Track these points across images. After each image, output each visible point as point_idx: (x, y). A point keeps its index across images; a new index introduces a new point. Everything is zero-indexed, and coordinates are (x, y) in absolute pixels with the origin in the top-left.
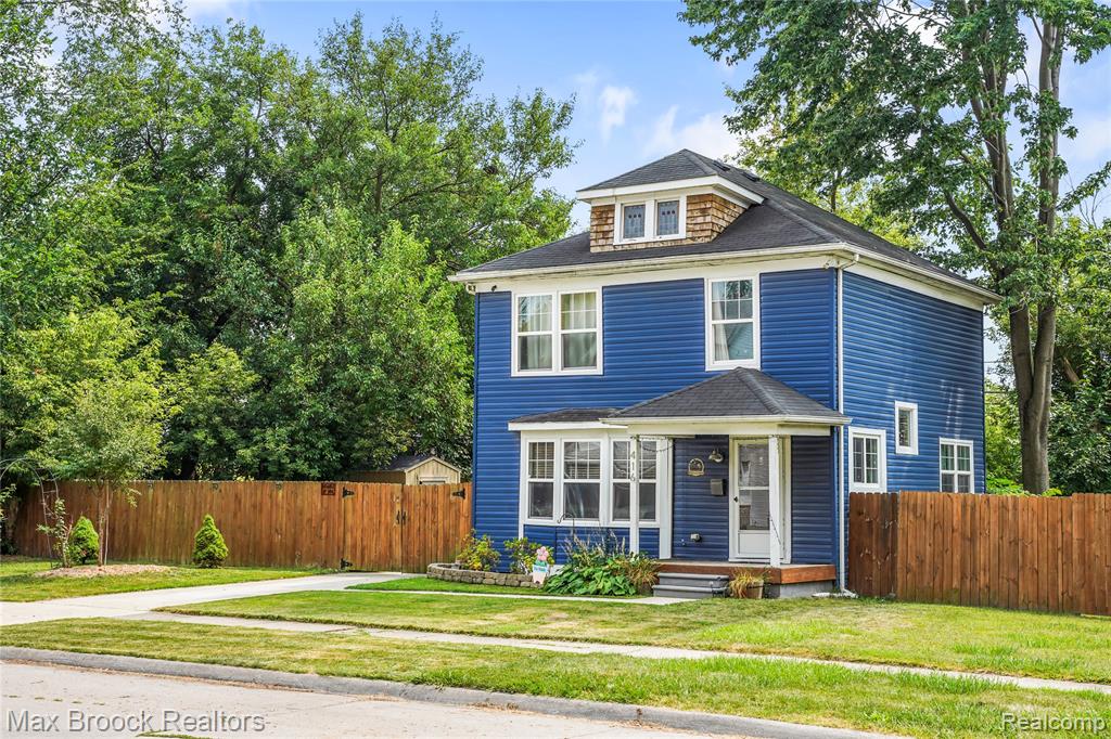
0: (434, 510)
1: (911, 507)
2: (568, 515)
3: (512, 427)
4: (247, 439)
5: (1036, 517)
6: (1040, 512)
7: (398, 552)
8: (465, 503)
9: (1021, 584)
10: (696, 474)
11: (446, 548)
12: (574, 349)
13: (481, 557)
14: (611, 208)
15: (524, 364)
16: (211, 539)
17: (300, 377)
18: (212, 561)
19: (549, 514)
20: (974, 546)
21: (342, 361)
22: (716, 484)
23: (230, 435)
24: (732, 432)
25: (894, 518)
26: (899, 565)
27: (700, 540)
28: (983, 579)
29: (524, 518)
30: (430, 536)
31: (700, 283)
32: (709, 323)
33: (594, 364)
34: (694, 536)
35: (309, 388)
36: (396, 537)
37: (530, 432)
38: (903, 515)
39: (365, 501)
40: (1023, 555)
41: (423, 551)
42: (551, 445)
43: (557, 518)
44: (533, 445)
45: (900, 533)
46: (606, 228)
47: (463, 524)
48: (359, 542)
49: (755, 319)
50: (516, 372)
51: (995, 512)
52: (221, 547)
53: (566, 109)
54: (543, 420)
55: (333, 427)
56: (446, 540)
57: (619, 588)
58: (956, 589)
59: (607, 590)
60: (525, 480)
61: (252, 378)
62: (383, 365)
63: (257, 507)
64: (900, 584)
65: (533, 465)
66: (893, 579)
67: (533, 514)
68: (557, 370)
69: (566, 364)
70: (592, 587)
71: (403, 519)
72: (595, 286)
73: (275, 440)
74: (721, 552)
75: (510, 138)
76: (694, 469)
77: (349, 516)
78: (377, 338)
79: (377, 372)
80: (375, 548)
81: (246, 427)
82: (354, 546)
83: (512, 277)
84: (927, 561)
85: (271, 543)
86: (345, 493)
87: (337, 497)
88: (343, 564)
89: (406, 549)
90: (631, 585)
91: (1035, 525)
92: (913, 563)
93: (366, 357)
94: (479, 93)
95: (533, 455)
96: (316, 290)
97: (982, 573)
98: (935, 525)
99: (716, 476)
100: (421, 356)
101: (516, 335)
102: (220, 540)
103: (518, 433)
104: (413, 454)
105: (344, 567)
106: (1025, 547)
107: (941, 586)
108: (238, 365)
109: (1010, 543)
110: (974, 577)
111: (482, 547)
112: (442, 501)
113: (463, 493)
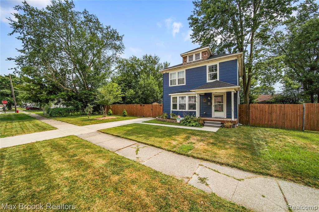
0: (157, 108)
1: (254, 107)
2: (180, 109)
3: (169, 95)
4: (134, 100)
5: (291, 109)
6: (293, 108)
7: (151, 114)
8: (162, 107)
9: (286, 123)
10: (204, 101)
11: (159, 114)
12: (180, 81)
13: (165, 116)
14: (187, 57)
15: (171, 85)
16: (125, 113)
17: (140, 93)
18: (125, 116)
19: (176, 109)
20: (272, 115)
21: (145, 91)
22: (209, 103)
23: (132, 99)
25: (249, 109)
26: (250, 119)
27: (205, 113)
28: (274, 122)
29: (172, 109)
30: (156, 112)
31: (206, 66)
32: (208, 74)
33: (184, 83)
34: (204, 113)
35: (141, 94)
36: (151, 112)
37: (172, 95)
38: (251, 109)
39: (147, 107)
40: (287, 117)
41: (155, 115)
42: (177, 97)
43: (178, 110)
44: (173, 98)
45: (251, 113)
46: (186, 60)
47: (161, 111)
49: (218, 72)
50: (170, 86)
51: (278, 108)
52: (126, 113)
53: (169, 64)
54: (175, 93)
55: (144, 99)
56: (159, 113)
57: (197, 125)
58: (266, 124)
59: (195, 125)
60: (172, 103)
61: (134, 93)
62: (150, 91)
63: (132, 108)
64: (251, 122)
65: (173, 101)
66: (249, 121)
67: (173, 109)
69: (178, 84)
70: (191, 124)
71: (152, 110)
72: (184, 70)
73: (137, 100)
74: (210, 116)
75: (164, 67)
76: (204, 100)
77: (144, 109)
78: (149, 88)
79: (149, 92)
80: (148, 114)
81: (134, 98)
82: (145, 114)
83: (169, 70)
84: (258, 118)
85: (134, 113)
86: (143, 106)
89: (152, 114)
90: (199, 124)
91: (291, 110)
92: (254, 118)
93: (148, 90)
94: (160, 62)
95: (173, 99)
96: (141, 82)
97: (274, 121)
98: (260, 111)
99: (209, 102)
100: (154, 90)
101: (170, 80)
102: (126, 112)
104: (154, 102)
105: (144, 117)
106: (287, 115)
107: (262, 123)
108: (133, 91)
109: (283, 114)
110: (272, 121)
111: (165, 114)
112: (158, 107)
113: (161, 106)
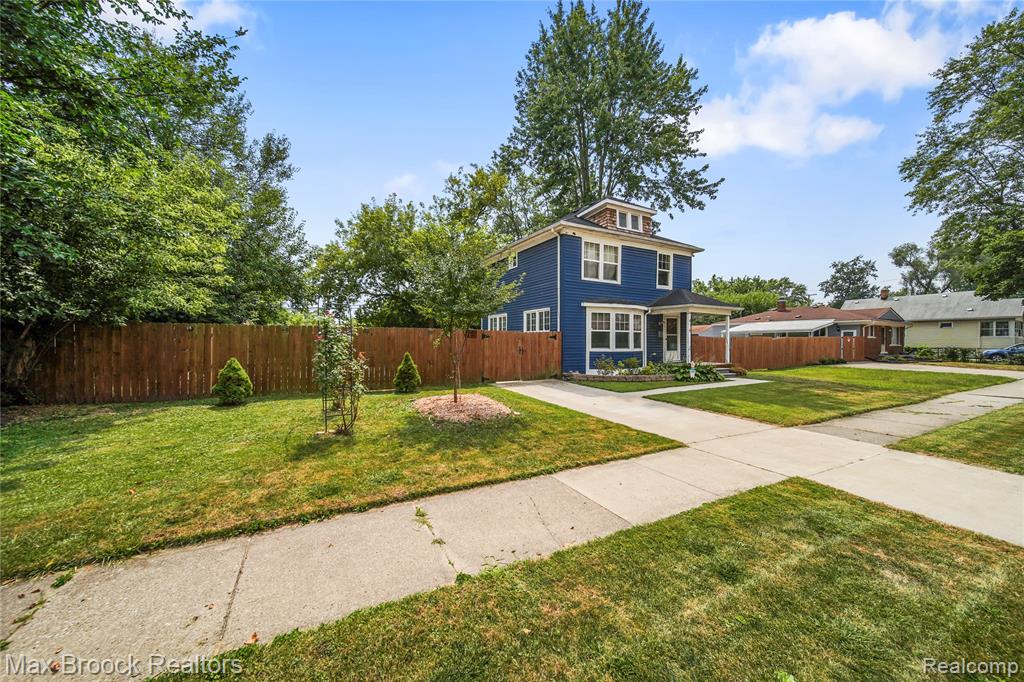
0: (540, 346)
2: (618, 346)
3: (580, 304)
7: (519, 370)
8: (556, 342)
11: (546, 366)
12: (611, 272)
14: (615, 211)
15: (587, 275)
19: (627, 347)
22: (660, 334)
24: (663, 312)
29: (589, 349)
30: (538, 359)
31: (655, 252)
32: (658, 269)
33: (616, 280)
36: (518, 361)
37: (591, 308)
39: (497, 342)
41: (534, 369)
42: (627, 316)
43: (612, 348)
44: (593, 314)
47: (556, 353)
48: (494, 365)
49: (671, 271)
50: (583, 278)
56: (547, 361)
60: (589, 330)
65: (594, 323)
67: (593, 347)
68: (601, 279)
69: (605, 277)
71: (522, 351)
77: (487, 350)
80: (505, 367)
82: (490, 367)
86: (483, 337)
87: (478, 339)
88: (483, 380)
89: (525, 368)
99: (659, 330)
101: (583, 260)
103: (585, 308)
105: (485, 380)
112: (544, 341)
113: (555, 337)
